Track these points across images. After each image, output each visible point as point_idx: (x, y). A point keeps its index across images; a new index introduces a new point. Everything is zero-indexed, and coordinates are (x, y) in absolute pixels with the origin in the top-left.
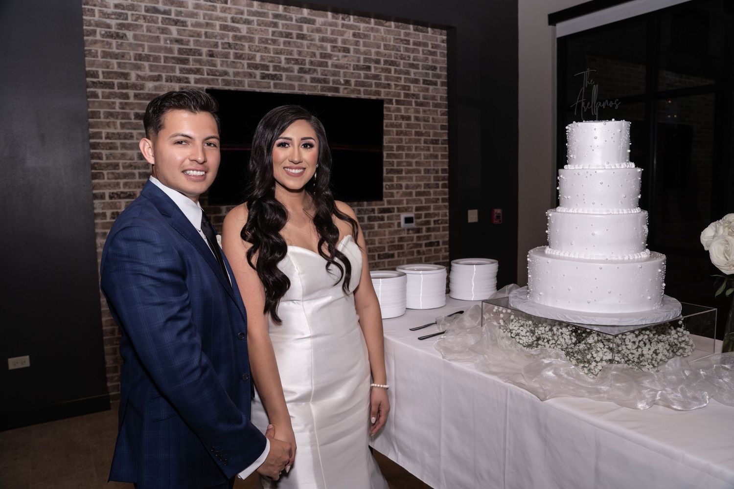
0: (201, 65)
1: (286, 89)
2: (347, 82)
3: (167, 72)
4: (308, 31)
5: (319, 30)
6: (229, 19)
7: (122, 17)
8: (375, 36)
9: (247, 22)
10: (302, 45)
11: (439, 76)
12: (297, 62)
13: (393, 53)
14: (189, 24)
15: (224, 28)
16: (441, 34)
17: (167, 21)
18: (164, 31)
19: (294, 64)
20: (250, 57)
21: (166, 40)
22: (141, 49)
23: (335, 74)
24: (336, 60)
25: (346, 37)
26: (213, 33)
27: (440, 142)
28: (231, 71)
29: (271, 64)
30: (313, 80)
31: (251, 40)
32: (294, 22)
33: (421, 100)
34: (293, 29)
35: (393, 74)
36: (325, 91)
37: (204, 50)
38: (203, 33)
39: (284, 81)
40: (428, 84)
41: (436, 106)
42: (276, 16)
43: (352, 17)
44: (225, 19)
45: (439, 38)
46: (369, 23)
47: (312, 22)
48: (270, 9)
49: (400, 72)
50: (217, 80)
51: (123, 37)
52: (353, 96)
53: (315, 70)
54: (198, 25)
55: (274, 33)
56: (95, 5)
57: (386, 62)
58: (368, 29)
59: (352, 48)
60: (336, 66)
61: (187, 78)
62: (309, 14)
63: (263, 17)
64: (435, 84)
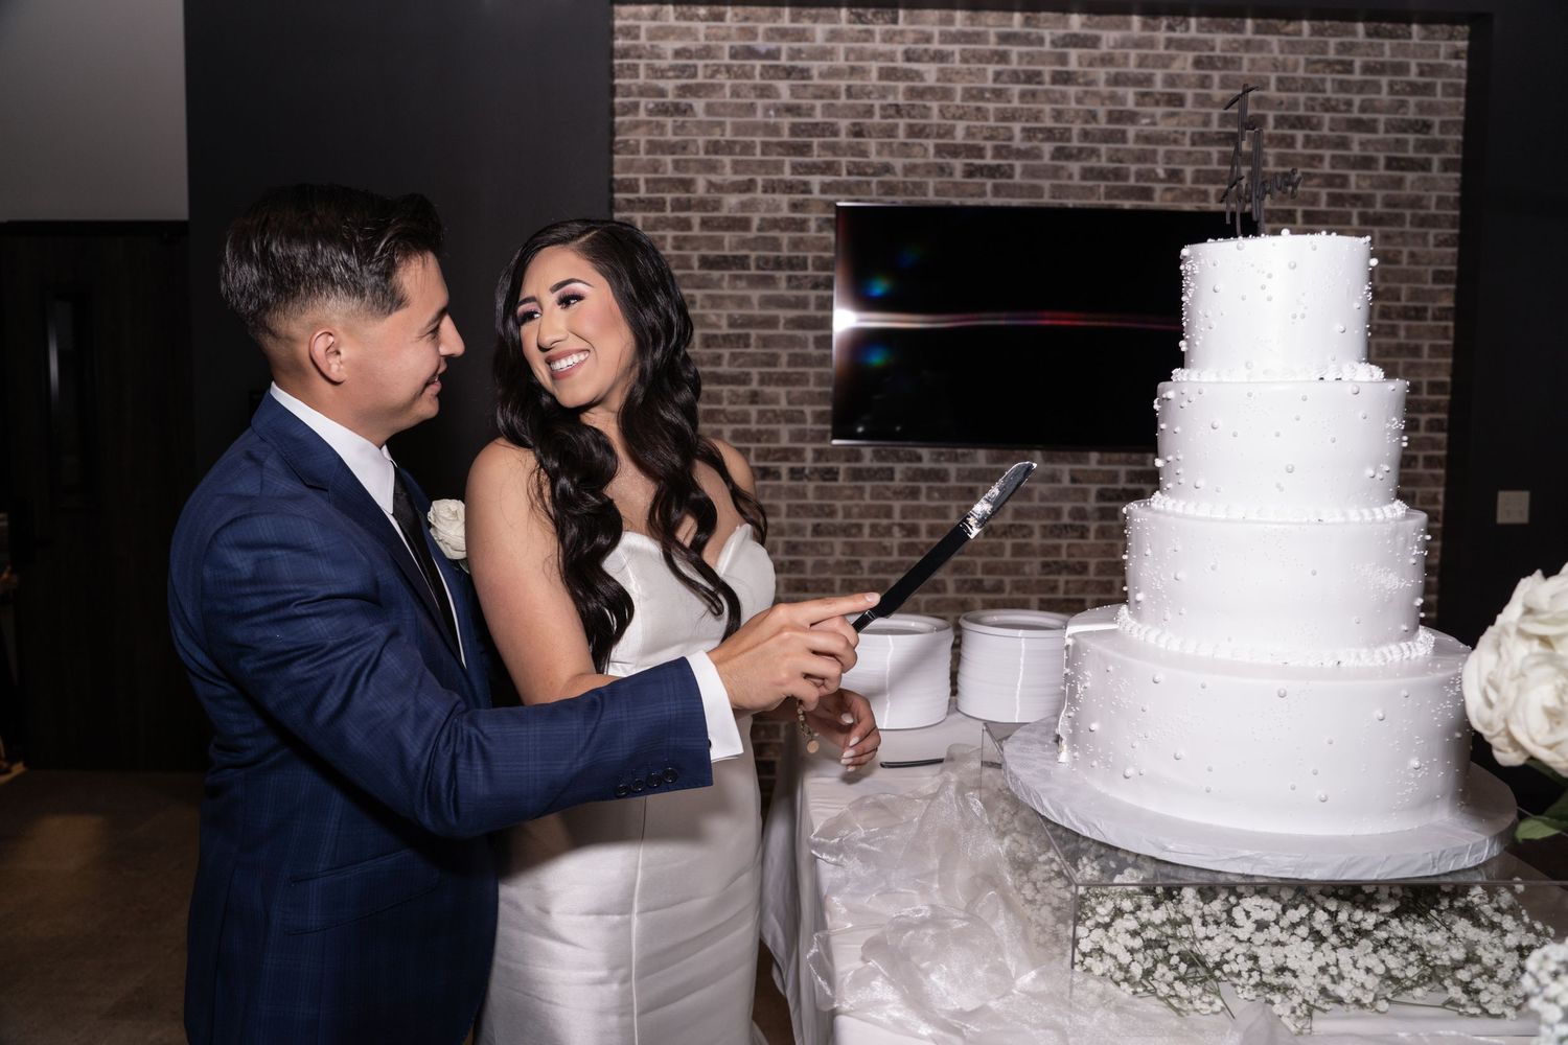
0: (835, 154)
1: (1022, 197)
2: (1174, 175)
3: (767, 173)
4: (1080, 64)
5: (1107, 60)
6: (899, 56)
7: (687, 74)
8: (1253, 61)
9: (940, 57)
10: (1064, 97)
11: (1437, 146)
12: (1050, 134)
13: (1302, 97)
14: (815, 73)
15: (886, 74)
16: (1451, 37)
17: (771, 72)
18: (764, 91)
19: (1042, 140)
20: (942, 132)
21: (767, 109)
22: (718, 130)
23: (1142, 157)
24: (1147, 124)
25: (1175, 68)
26: (863, 87)
27: (1429, 314)
28: (898, 163)
29: (989, 145)
30: (1087, 174)
31: (947, 94)
32: (1047, 47)
33: (1379, 208)
34: (1043, 63)
35: (1299, 148)
36: (1117, 197)
37: (844, 124)
38: (843, 88)
39: (1017, 179)
40: (1402, 169)
41: (1423, 222)
42: (1005, 38)
43: (1193, 21)
44: (891, 57)
45: (1444, 47)
46: (1240, 30)
47: (1093, 42)
48: (992, 23)
49: (1323, 142)
50: (868, 183)
51: (686, 110)
52: (1188, 206)
53: (1094, 152)
54: (834, 73)
55: (998, 76)
56: (640, 57)
57: (1280, 121)
58: (1235, 45)
59: (1189, 94)
60: (1148, 139)
61: (806, 184)
62: (1083, 25)
63: (975, 42)
64: (1425, 166)
